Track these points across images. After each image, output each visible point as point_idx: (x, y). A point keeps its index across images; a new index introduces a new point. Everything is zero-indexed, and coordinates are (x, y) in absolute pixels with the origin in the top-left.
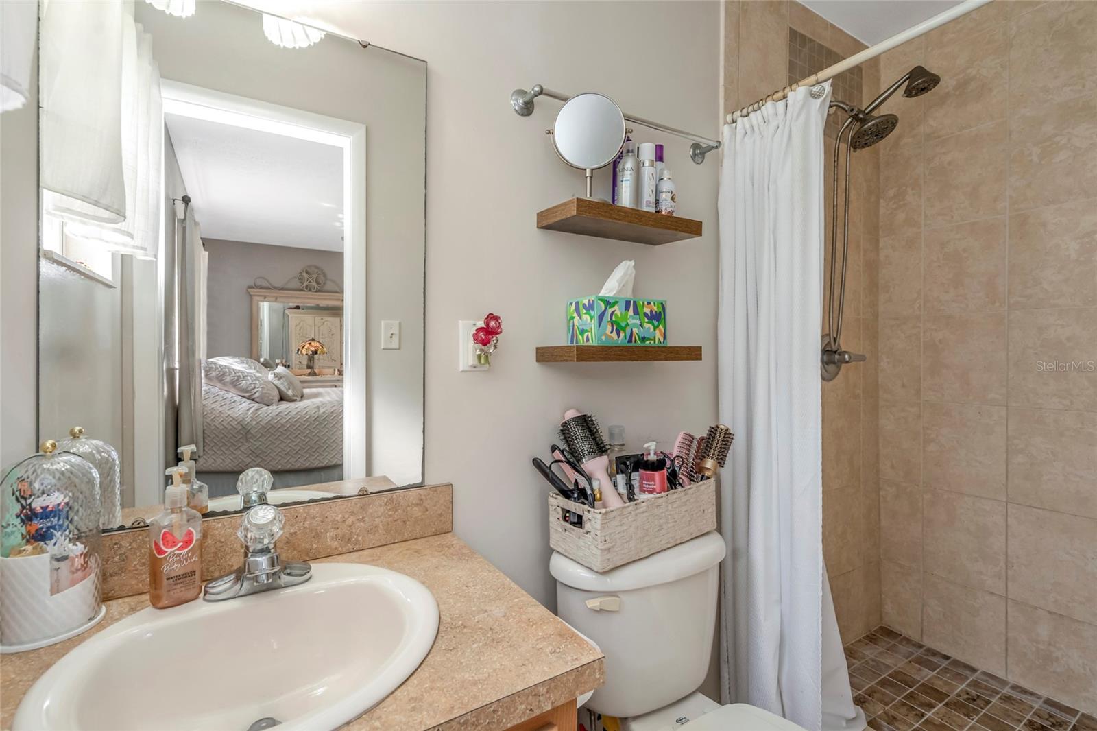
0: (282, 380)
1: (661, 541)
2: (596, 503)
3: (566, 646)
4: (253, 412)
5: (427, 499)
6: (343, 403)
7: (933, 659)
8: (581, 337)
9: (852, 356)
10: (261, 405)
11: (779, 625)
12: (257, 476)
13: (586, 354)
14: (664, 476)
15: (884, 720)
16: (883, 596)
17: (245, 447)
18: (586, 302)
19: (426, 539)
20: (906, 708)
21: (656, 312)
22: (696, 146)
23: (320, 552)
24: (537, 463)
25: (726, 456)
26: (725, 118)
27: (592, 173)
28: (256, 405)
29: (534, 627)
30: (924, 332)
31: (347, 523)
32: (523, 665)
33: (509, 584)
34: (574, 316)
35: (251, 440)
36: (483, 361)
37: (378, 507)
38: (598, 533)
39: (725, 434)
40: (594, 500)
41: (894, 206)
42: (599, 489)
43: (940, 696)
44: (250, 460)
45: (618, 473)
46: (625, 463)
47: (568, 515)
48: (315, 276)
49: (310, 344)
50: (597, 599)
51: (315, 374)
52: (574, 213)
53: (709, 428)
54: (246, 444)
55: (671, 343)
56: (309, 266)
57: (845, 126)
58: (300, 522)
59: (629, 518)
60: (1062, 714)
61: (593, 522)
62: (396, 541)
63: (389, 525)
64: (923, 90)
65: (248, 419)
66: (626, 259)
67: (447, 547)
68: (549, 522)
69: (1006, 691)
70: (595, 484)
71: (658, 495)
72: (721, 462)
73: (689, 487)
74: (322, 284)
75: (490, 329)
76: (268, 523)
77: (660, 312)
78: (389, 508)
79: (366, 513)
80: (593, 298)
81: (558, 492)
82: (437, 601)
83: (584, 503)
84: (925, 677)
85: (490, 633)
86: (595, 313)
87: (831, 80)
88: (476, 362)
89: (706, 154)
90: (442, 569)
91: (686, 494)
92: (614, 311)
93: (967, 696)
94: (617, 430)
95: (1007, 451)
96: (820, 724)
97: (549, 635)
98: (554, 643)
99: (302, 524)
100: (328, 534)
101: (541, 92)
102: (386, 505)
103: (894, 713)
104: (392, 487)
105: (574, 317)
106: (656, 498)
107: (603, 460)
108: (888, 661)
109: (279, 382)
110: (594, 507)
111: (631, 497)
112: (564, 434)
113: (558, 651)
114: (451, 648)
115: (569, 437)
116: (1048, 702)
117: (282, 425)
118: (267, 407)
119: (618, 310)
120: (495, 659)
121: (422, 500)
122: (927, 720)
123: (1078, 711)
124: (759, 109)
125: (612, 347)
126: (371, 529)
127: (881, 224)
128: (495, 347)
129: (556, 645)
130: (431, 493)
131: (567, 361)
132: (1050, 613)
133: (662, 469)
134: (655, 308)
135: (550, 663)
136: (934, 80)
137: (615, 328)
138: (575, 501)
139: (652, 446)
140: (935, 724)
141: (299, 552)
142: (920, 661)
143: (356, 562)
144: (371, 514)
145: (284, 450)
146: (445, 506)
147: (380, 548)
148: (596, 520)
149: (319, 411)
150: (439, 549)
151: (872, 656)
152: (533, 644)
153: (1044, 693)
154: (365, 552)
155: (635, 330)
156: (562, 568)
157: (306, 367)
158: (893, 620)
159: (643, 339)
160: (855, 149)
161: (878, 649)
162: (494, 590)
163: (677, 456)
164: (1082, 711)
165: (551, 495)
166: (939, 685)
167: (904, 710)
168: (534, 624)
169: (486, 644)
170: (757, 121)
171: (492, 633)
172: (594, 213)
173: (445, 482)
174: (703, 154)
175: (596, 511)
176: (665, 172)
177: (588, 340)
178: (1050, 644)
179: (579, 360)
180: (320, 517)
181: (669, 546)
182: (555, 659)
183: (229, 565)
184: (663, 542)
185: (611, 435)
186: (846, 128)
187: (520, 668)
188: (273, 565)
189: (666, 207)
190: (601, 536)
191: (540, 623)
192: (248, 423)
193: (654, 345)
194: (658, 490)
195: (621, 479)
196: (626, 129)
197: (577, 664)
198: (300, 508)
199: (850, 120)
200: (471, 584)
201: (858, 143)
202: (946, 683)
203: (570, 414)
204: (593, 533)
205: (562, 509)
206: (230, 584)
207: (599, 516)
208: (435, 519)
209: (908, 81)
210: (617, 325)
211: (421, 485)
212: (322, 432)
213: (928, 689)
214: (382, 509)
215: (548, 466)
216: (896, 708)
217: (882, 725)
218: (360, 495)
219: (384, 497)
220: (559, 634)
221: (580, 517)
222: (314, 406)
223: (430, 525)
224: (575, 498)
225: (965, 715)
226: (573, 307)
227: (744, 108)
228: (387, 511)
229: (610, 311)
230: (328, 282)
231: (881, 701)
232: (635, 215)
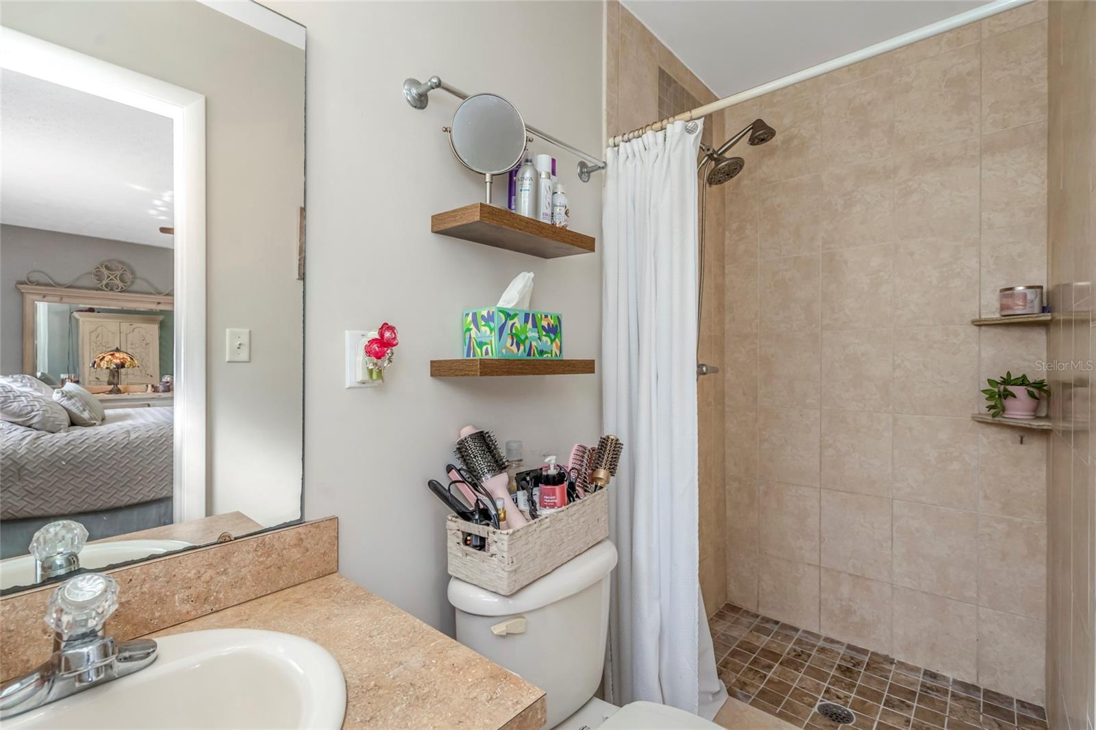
0: (73, 401)
1: (562, 555)
2: (500, 523)
3: (502, 689)
4: (30, 441)
5: (307, 539)
6: (173, 425)
7: (768, 626)
8: (479, 350)
9: (709, 369)
10: (42, 433)
11: (659, 619)
12: (63, 532)
13: (491, 368)
14: (564, 490)
15: (738, 687)
16: (728, 577)
17: (18, 488)
18: (485, 313)
19: (307, 584)
20: (752, 673)
21: (553, 325)
22: (582, 165)
23: (164, 622)
24: (434, 486)
25: (616, 465)
26: (608, 141)
27: (492, 178)
28: (34, 433)
29: (461, 673)
30: (760, 348)
31: (202, 579)
32: (460, 722)
33: (421, 626)
34: (471, 327)
35: (26, 478)
36: (375, 376)
37: (244, 555)
38: (505, 555)
39: (616, 444)
40: (499, 521)
41: (737, 238)
42: (503, 509)
43: (775, 656)
44: (25, 503)
45: (518, 490)
46: (525, 479)
47: (469, 538)
48: (119, 273)
49: (112, 355)
50: (501, 624)
51: (119, 391)
52: (477, 218)
53: (599, 439)
54: (18, 483)
55: (566, 356)
56: (109, 261)
57: (703, 162)
58: (136, 586)
59: (534, 535)
60: (859, 655)
61: (499, 544)
62: (269, 592)
63: (259, 574)
64: (763, 140)
65: (22, 451)
66: (525, 271)
67: (335, 591)
68: (447, 547)
69: (821, 643)
70: (499, 504)
71: (560, 509)
72: (612, 471)
73: (585, 498)
74: (129, 283)
75: (385, 341)
76: (97, 597)
77: (556, 326)
78: (259, 554)
79: (229, 563)
80: (493, 309)
81: (456, 515)
82: (338, 661)
83: (488, 525)
84: (763, 643)
85: (412, 689)
86: (496, 325)
87: (703, 118)
88: (367, 378)
89: (591, 174)
90: (334, 619)
91: (584, 506)
92: (514, 323)
93: (794, 653)
94: (514, 446)
95: (821, 447)
96: (697, 704)
97: (480, 680)
98: (488, 689)
99: (138, 588)
100: (177, 597)
101: (439, 85)
102: (256, 551)
103: (744, 679)
104: (260, 529)
105: (471, 329)
106: (558, 512)
107: (503, 478)
108: (735, 633)
109: (69, 402)
110: (499, 529)
111: (534, 515)
112: (461, 452)
113: (495, 697)
114: (368, 719)
115: (467, 455)
116: (850, 647)
117: (75, 456)
118: (52, 435)
119: (518, 322)
120: (425, 721)
121: (301, 539)
122: (768, 680)
123: (868, 651)
124: (639, 136)
125: (514, 360)
126: (236, 582)
127: (726, 253)
128: (390, 361)
129: (490, 690)
130: (313, 530)
131: (468, 375)
132: (850, 575)
133: (562, 482)
134: (552, 322)
135: (490, 713)
136: (771, 133)
137: (515, 341)
138: (477, 523)
139: (551, 460)
140: (775, 683)
141: (135, 625)
142: (758, 629)
143: (218, 627)
144: (237, 563)
145: (79, 488)
146: (329, 543)
147: (249, 603)
148: (503, 542)
149: (129, 436)
150: (327, 595)
151: (722, 631)
152: (465, 694)
153: (846, 640)
154: (229, 612)
155: (534, 343)
156: (462, 594)
157: (106, 383)
158: (736, 597)
159: (541, 352)
160: (710, 184)
161: (725, 624)
162: (404, 636)
163: (573, 469)
164: (871, 650)
165: (450, 518)
166: (774, 648)
167: (751, 675)
168: (461, 669)
169: (410, 705)
170: (639, 147)
171: (415, 689)
172: (498, 221)
173: (328, 515)
174: (589, 173)
175: (503, 532)
176: (559, 186)
177: (487, 353)
178: (850, 600)
179: (482, 374)
180: (165, 576)
181: (569, 558)
182: (494, 708)
183: (22, 661)
184: (563, 556)
185: (509, 451)
186: (703, 165)
187: (457, 726)
188: (106, 655)
189: (560, 221)
190: (508, 558)
191: (466, 667)
192: (21, 457)
193: (551, 358)
194: (558, 504)
195: (522, 496)
196: (527, 137)
197: (520, 709)
198: (137, 569)
199: (706, 158)
200: (375, 633)
201: (713, 180)
202: (779, 645)
203: (467, 431)
204: (499, 556)
205: (463, 532)
206: (30, 688)
207: (506, 537)
208: (318, 559)
209: (751, 130)
210: (516, 338)
211: (300, 522)
212: (135, 461)
213: (767, 653)
214: (250, 556)
215: (447, 489)
216: (745, 674)
217: (736, 692)
218: (221, 543)
219: (253, 542)
220: (491, 677)
221: (483, 539)
222: (123, 431)
223: (311, 567)
224: (476, 520)
225: (795, 670)
226: (470, 318)
227: (625, 134)
228: (257, 558)
229: (510, 323)
230: (138, 281)
231: (733, 670)
232: (533, 226)
